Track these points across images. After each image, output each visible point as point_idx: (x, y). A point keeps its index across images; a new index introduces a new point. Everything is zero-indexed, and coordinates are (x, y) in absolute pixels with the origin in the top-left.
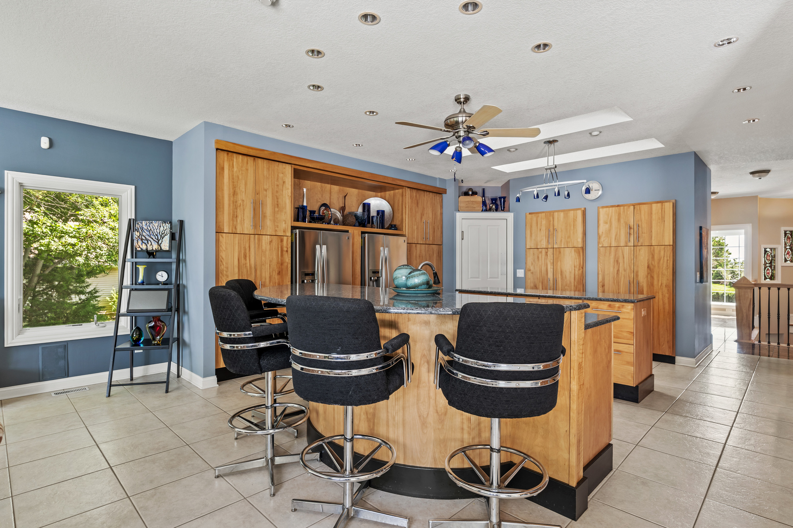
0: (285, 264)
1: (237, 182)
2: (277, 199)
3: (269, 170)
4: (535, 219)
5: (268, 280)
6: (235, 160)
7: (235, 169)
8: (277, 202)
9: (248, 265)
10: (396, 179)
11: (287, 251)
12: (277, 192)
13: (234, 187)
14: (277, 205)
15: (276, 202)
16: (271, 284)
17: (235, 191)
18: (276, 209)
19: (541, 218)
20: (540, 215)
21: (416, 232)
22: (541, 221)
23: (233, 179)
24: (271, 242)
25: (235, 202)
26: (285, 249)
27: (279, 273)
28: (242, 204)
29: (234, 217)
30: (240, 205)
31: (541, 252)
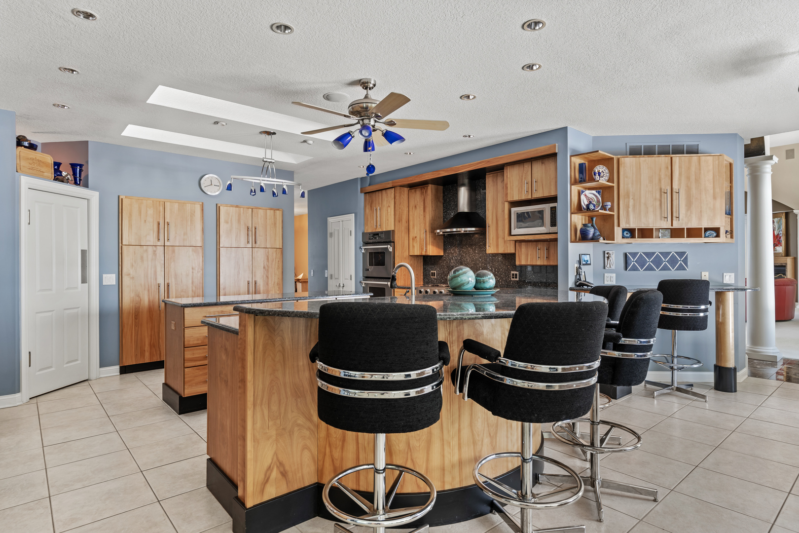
4: (136, 206)
19: (147, 207)
20: (144, 201)
31: (147, 250)
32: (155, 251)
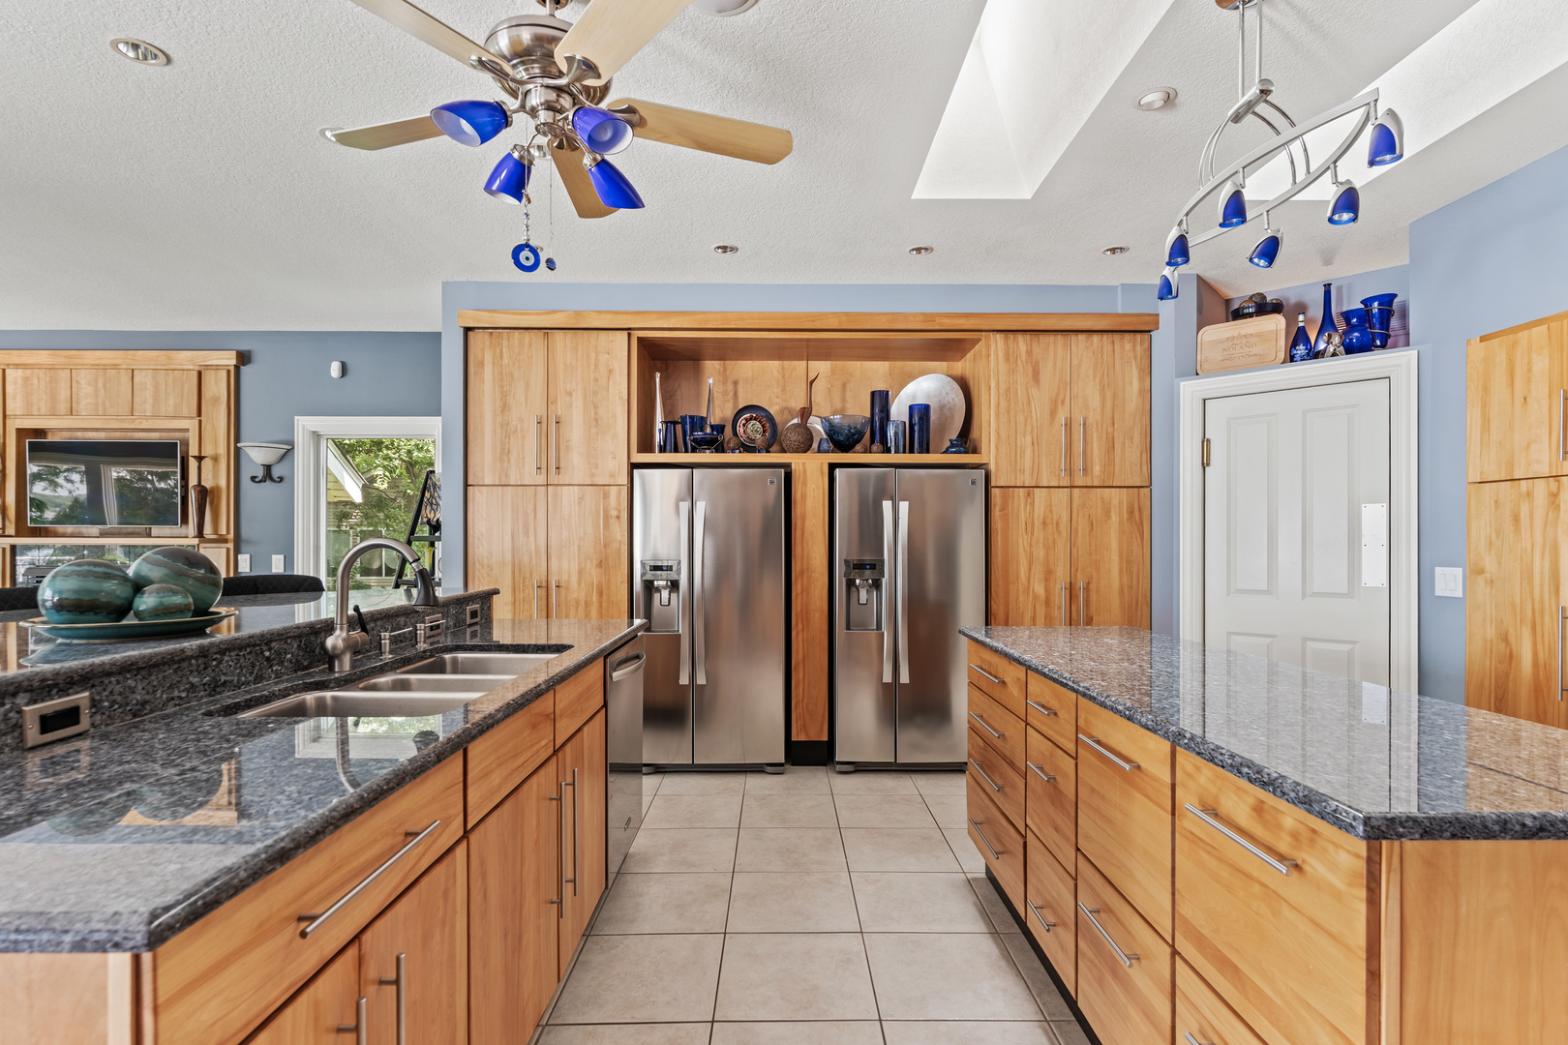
0: (615, 545)
1: (510, 385)
2: (596, 407)
3: (577, 352)
4: (1501, 357)
5: (574, 579)
6: (505, 343)
7: (506, 360)
8: (596, 414)
9: (533, 546)
10: (940, 315)
11: (618, 517)
12: (595, 393)
13: (504, 396)
14: (596, 423)
15: (592, 415)
16: (582, 585)
17: (505, 404)
18: (594, 430)
19: (1530, 350)
20: (1523, 335)
21: (1028, 453)
22: (1530, 362)
23: (502, 380)
24: (581, 499)
25: (504, 425)
26: (614, 513)
27: (600, 564)
28: (519, 426)
29: (504, 453)
30: (516, 429)
31: (1529, 494)
32: (1554, 496)
